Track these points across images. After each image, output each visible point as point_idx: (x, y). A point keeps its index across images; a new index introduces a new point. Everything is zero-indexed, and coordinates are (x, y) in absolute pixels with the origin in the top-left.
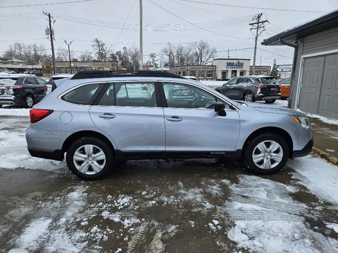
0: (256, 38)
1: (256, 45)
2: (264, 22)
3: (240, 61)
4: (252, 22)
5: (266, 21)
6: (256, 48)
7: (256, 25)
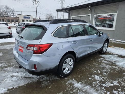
0: (36, 8)
1: (36, 11)
2: (38, 2)
3: (29, 16)
4: (33, 1)
5: (39, 2)
6: (36, 12)
7: (35, 3)
